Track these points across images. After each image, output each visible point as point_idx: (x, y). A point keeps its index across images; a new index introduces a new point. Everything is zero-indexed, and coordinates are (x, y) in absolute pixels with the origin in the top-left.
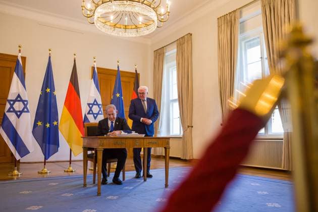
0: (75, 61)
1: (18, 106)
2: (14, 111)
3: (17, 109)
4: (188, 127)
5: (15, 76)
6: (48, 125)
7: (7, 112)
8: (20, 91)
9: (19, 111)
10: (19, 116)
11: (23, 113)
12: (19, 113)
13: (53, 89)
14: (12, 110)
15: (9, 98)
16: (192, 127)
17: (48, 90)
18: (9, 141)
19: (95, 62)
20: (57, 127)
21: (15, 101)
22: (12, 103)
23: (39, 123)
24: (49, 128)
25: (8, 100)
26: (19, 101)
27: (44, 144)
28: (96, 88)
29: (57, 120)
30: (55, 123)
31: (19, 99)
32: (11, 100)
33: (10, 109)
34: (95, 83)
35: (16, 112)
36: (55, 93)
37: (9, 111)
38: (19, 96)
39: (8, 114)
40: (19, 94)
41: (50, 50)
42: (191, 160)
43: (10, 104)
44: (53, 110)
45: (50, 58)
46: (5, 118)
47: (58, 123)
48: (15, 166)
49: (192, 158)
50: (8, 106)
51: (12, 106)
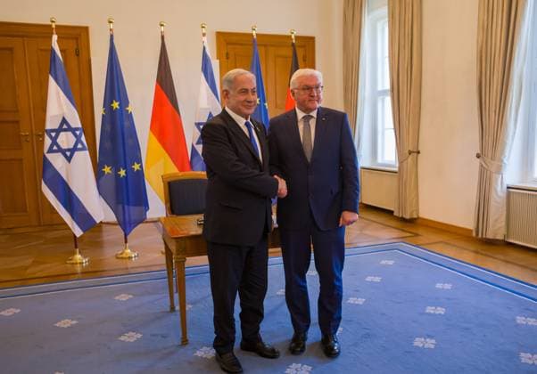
0: (163, 38)
1: (66, 140)
2: (60, 150)
3: (64, 146)
4: (410, 153)
5: (52, 81)
6: (122, 173)
7: (48, 152)
8: (65, 110)
9: (69, 150)
10: (69, 159)
11: (76, 153)
12: (68, 154)
13: (125, 102)
14: (55, 148)
15: (49, 126)
16: (419, 152)
17: (116, 105)
18: (60, 205)
19: (204, 35)
20: (140, 174)
21: (58, 131)
22: (53, 134)
23: (107, 170)
24: (126, 178)
25: (46, 131)
26: (65, 130)
27: (120, 207)
28: (210, 90)
29: (139, 161)
30: (136, 167)
31: (65, 127)
32: (53, 131)
33: (51, 146)
34: (207, 80)
35: (63, 152)
36: (130, 109)
37: (51, 151)
38: (64, 121)
39: (50, 157)
40: (64, 119)
41: (110, 22)
42: (415, 219)
43: (51, 137)
44: (129, 142)
45: (112, 36)
46: (47, 164)
47: (141, 167)
48: (76, 247)
49: (415, 216)
50: (48, 142)
51: (54, 141)
